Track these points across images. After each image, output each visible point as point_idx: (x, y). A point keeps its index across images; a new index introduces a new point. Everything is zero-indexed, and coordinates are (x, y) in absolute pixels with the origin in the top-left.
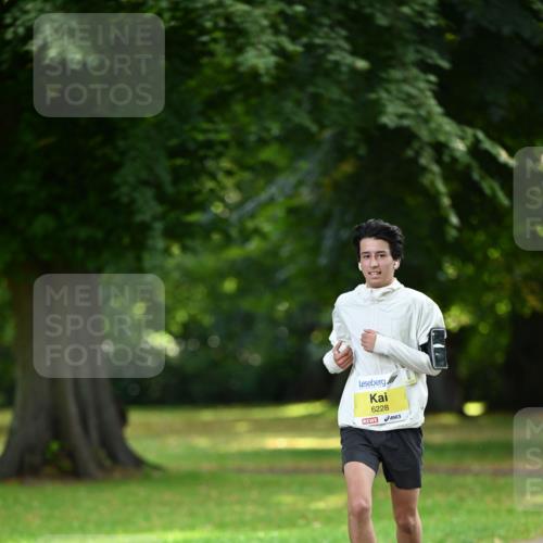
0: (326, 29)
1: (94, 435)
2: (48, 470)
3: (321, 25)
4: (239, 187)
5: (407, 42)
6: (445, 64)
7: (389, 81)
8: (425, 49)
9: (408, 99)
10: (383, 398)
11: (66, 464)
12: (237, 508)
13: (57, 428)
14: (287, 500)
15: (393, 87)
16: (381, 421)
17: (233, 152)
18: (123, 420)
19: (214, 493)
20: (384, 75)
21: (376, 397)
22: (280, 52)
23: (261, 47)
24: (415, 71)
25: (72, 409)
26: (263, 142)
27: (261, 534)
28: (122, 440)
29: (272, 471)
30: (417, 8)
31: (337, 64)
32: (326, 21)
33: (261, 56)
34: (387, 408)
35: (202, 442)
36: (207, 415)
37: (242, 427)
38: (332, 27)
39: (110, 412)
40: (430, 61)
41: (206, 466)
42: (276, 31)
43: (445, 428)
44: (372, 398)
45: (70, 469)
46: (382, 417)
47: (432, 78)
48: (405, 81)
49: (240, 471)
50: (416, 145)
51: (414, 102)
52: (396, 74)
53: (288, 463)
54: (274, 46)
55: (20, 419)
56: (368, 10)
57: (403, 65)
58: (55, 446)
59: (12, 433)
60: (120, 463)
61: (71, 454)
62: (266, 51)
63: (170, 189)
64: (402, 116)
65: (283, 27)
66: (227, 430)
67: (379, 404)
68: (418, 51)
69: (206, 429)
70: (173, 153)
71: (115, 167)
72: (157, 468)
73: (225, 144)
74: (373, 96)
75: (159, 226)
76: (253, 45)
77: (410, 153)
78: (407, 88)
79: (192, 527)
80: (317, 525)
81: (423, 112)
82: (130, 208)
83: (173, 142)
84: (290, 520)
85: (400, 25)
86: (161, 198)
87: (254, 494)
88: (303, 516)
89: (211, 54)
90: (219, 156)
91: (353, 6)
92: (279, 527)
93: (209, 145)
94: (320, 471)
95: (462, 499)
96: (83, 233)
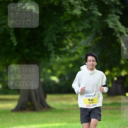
0: (92, 5)
1: (39, 101)
2: (28, 109)
4: (73, 42)
6: (121, 13)
7: (109, 17)
8: (116, 10)
10: (92, 100)
11: (32, 107)
12: (73, 118)
13: (30, 99)
15: (109, 19)
16: (91, 106)
17: (72, 34)
18: (45, 97)
20: (107, 16)
21: (90, 100)
22: (82, 10)
24: (114, 15)
25: (33, 94)
26: (78, 32)
28: (45, 102)
32: (92, 3)
34: (93, 102)
35: (64, 102)
36: (65, 96)
37: (74, 99)
38: (94, 5)
39: (42, 95)
40: (118, 13)
42: (81, 5)
44: (89, 100)
45: (33, 109)
46: (91, 105)
47: (118, 17)
48: (112, 17)
49: (73, 109)
51: (115, 22)
52: (110, 16)
54: (81, 9)
55: (21, 97)
56: (103, 1)
57: (112, 13)
58: (29, 103)
59: (19, 100)
60: (45, 107)
61: (33, 105)
62: (79, 10)
63: (56, 43)
64: (113, 25)
65: (83, 5)
67: (91, 101)
68: (115, 11)
69: (65, 99)
70: (57, 34)
71: (43, 38)
72: (53, 108)
73: (70, 32)
74: (105, 21)
75: (53, 52)
76: (75, 9)
77: (114, 34)
78: (113, 19)
79: (62, 122)
81: (117, 24)
82: (47, 47)
83: (57, 32)
86: (54, 45)
89: (66, 11)
90: (68, 35)
93: (66, 32)
96: (37, 53)
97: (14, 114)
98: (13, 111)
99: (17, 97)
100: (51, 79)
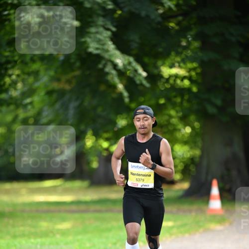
5: (99, 15)
9: (99, 41)
14: (44, 225)
19: (11, 221)
27: (32, 240)
29: (37, 211)
41: (7, 209)
53: (45, 208)
66: (17, 192)
80: (58, 236)
84: (46, 234)
85: (96, 7)
87: (29, 222)
88: (52, 232)
92: (41, 237)
94: (59, 211)
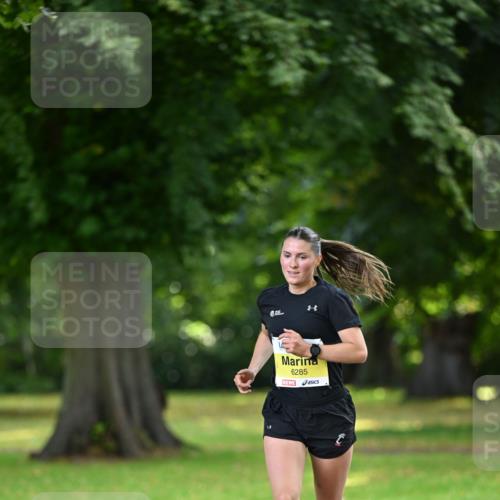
0: (353, 47)
1: (137, 416)
2: (95, 450)
3: (347, 43)
6: (457, 80)
7: (412, 95)
8: (438, 64)
11: (111, 444)
13: (103, 411)
15: (415, 101)
17: (267, 159)
18: (163, 403)
20: (406, 90)
22: (308, 65)
23: (290, 61)
24: (433, 86)
25: (116, 394)
28: (162, 423)
30: (437, 28)
31: (363, 79)
32: (352, 39)
33: (290, 69)
38: (358, 44)
39: (151, 397)
40: (443, 77)
42: (305, 46)
43: (459, 411)
45: (115, 449)
47: (449, 92)
48: (426, 94)
50: (432, 151)
52: (416, 88)
54: (302, 60)
55: (69, 404)
56: (390, 29)
57: (423, 82)
58: (100, 428)
59: (61, 416)
60: (160, 443)
61: (116, 436)
62: (295, 64)
64: (427, 127)
65: (310, 43)
68: (436, 69)
72: (194, 448)
74: (398, 110)
76: (283, 59)
78: (427, 101)
89: (244, 68)
91: (377, 25)
95: (475, 477)
96: (130, 233)
97: (38, 469)
98: (35, 457)
99: (53, 402)
100: (184, 334)
